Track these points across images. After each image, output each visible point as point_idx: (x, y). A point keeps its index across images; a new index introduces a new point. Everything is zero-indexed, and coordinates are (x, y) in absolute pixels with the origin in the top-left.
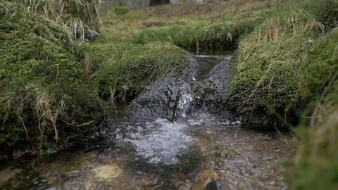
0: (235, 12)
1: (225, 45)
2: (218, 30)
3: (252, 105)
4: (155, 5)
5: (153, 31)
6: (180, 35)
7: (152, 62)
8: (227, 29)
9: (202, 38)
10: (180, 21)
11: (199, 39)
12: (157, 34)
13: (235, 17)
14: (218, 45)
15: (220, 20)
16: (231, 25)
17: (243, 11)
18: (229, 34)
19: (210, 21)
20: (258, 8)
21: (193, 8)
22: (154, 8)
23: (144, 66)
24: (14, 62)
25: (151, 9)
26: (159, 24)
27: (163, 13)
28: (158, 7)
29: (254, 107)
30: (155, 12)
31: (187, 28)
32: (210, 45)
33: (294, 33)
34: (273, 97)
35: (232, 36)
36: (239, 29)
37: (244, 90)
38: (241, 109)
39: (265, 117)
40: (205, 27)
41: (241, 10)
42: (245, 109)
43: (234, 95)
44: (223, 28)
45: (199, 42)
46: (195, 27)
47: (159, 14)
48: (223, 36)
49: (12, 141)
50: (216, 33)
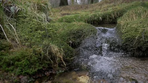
0: (100, 8)
1: (98, 22)
2: (95, 16)
3: (135, 47)
4: (62, 6)
5: (67, 17)
6: (79, 18)
7: (82, 30)
8: (99, 16)
9: (88, 20)
10: (77, 12)
11: (87, 20)
12: (69, 18)
13: (101, 10)
14: (95, 22)
15: (94, 11)
16: (101, 14)
17: (104, 8)
18: (100, 18)
19: (90, 12)
20: (110, 7)
21: (79, 7)
22: (62, 7)
23: (78, 32)
24: (31, 32)
25: (61, 8)
26: (68, 14)
27: (67, 9)
28: (64, 7)
29: (136, 48)
30: (63, 9)
31: (81, 15)
32: (92, 22)
33: (142, 16)
34: (144, 43)
35: (102, 18)
36: (104, 15)
37: (130, 41)
38: (129, 49)
39: (141, 52)
40: (89, 15)
41: (103, 7)
42: (132, 49)
43: (125, 43)
44: (97, 15)
45: (87, 21)
46: (85, 15)
47: (65, 9)
48: (98, 19)
49: (45, 68)
50: (95, 17)
